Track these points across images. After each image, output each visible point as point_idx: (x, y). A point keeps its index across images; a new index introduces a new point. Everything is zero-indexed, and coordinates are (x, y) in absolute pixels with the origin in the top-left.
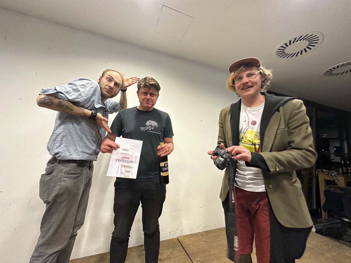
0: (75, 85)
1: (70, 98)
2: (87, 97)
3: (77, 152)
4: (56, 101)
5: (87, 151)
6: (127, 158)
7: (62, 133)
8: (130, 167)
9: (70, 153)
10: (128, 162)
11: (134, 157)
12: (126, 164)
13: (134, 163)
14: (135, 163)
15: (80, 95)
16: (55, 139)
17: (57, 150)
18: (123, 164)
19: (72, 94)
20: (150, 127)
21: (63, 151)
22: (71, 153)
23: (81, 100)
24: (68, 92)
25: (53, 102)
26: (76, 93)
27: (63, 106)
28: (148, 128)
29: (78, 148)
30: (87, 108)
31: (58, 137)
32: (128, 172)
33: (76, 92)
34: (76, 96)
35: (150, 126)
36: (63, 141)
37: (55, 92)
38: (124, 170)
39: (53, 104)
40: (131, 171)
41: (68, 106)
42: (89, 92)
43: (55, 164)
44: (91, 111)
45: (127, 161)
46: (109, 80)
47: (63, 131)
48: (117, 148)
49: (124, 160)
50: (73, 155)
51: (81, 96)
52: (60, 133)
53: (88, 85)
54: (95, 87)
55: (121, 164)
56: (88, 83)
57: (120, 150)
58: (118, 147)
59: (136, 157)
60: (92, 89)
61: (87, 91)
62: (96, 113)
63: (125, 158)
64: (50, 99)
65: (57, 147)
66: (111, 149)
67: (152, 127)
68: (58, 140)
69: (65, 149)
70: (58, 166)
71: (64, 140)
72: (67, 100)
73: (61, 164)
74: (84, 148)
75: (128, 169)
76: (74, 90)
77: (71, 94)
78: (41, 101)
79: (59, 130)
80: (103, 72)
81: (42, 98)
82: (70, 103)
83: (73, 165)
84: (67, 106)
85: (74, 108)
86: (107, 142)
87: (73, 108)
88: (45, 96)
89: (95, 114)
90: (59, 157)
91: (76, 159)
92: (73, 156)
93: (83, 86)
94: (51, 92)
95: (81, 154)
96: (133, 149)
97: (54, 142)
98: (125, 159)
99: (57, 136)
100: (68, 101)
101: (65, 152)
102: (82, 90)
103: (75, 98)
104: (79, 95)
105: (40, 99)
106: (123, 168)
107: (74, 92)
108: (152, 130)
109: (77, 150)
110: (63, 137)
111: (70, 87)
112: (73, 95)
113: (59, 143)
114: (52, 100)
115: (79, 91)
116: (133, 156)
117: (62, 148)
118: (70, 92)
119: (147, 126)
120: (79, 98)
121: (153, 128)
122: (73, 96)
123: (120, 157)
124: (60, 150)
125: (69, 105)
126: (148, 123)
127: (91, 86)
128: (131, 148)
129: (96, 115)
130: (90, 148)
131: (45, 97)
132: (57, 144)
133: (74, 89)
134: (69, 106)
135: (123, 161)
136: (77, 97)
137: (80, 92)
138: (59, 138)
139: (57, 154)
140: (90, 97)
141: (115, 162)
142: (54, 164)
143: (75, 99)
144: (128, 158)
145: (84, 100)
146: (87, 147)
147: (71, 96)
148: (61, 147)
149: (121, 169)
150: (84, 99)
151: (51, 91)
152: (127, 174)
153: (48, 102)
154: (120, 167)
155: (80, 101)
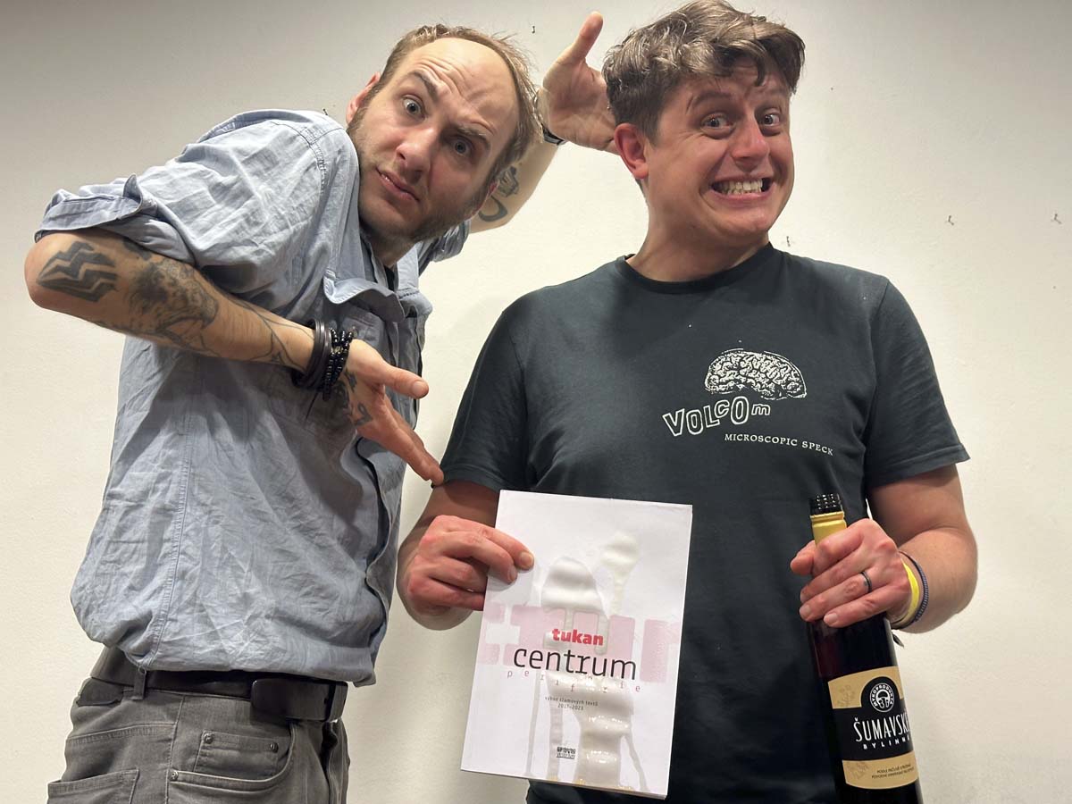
0: (220, 160)
1: (201, 243)
2: (292, 228)
3: (249, 613)
4: (130, 265)
5: (305, 609)
6: (588, 640)
7: (155, 491)
8: (617, 707)
9: (206, 620)
10: (599, 670)
11: (639, 630)
12: (588, 683)
13: (643, 678)
14: (648, 677)
15: (251, 220)
16: (120, 531)
17: (136, 602)
18: (566, 680)
19: (210, 217)
20: (740, 401)
21: (170, 608)
22: (211, 625)
23: (258, 252)
24: (186, 209)
25: (113, 276)
26: (228, 209)
27: (162, 295)
28: (722, 409)
29: (251, 591)
30: (284, 311)
31: (134, 521)
32: (607, 741)
33: (227, 204)
34: (234, 225)
35: (736, 392)
36: (162, 542)
37: (130, 208)
38: (572, 725)
39: (112, 287)
40: (628, 736)
41: (189, 295)
42: (302, 200)
43: (124, 703)
44: (309, 330)
45: (588, 665)
46: (412, 108)
47: (161, 478)
48: (513, 569)
49: (569, 655)
50: (229, 638)
51: (257, 224)
52: (145, 494)
53: (291, 148)
54: (329, 157)
55: (549, 681)
56: (293, 139)
57: (535, 586)
58: (519, 562)
59: (652, 627)
60: (317, 176)
61: (288, 190)
62: (343, 343)
63: (576, 637)
64: (99, 259)
65: (131, 588)
66: (477, 581)
67: (755, 397)
68: (135, 538)
69: (180, 598)
70: (139, 718)
71: (167, 535)
72: (184, 255)
73: (156, 703)
74: (288, 587)
75: (605, 723)
76: (220, 191)
77: (203, 221)
78: (58, 269)
79: (136, 474)
80: (394, 45)
81: (59, 255)
82: (197, 275)
83: (226, 706)
84: (184, 298)
85: (223, 312)
86: (443, 533)
87: (217, 307)
88: (73, 238)
89: (337, 350)
90: (144, 650)
91: (243, 667)
92: (228, 645)
93: (265, 160)
94: (107, 215)
95: (271, 627)
96: (623, 571)
97: (115, 550)
98: (578, 649)
99: (126, 513)
100: (189, 267)
101: (180, 617)
102: (259, 188)
103: (229, 239)
104: (248, 221)
105: (51, 261)
106: (568, 713)
107: (218, 206)
108: (756, 425)
109: (246, 600)
110: (160, 518)
111: (194, 175)
112: (214, 222)
113: (145, 559)
114: (110, 264)
115: (246, 193)
116: (631, 622)
117: (161, 588)
118: (196, 209)
119: (718, 396)
120: (249, 242)
121: (762, 410)
122: (217, 227)
123: (541, 635)
124: (153, 605)
125: (194, 292)
126: (721, 373)
127: (308, 156)
128: (608, 564)
129: (345, 355)
130: (321, 589)
131: (77, 246)
132: (135, 568)
133: (218, 184)
134: (197, 297)
135: (564, 660)
136: (237, 232)
137: (249, 202)
138: (142, 525)
139: (132, 629)
140: (306, 227)
141: (510, 674)
142: (117, 702)
143: (228, 246)
144: (598, 640)
145: (272, 252)
146: (302, 585)
147: (205, 230)
148: (157, 581)
149: (557, 724)
150: (272, 246)
151: (106, 208)
152: (601, 757)
153: (88, 274)
154: (545, 707)
155: (254, 259)
